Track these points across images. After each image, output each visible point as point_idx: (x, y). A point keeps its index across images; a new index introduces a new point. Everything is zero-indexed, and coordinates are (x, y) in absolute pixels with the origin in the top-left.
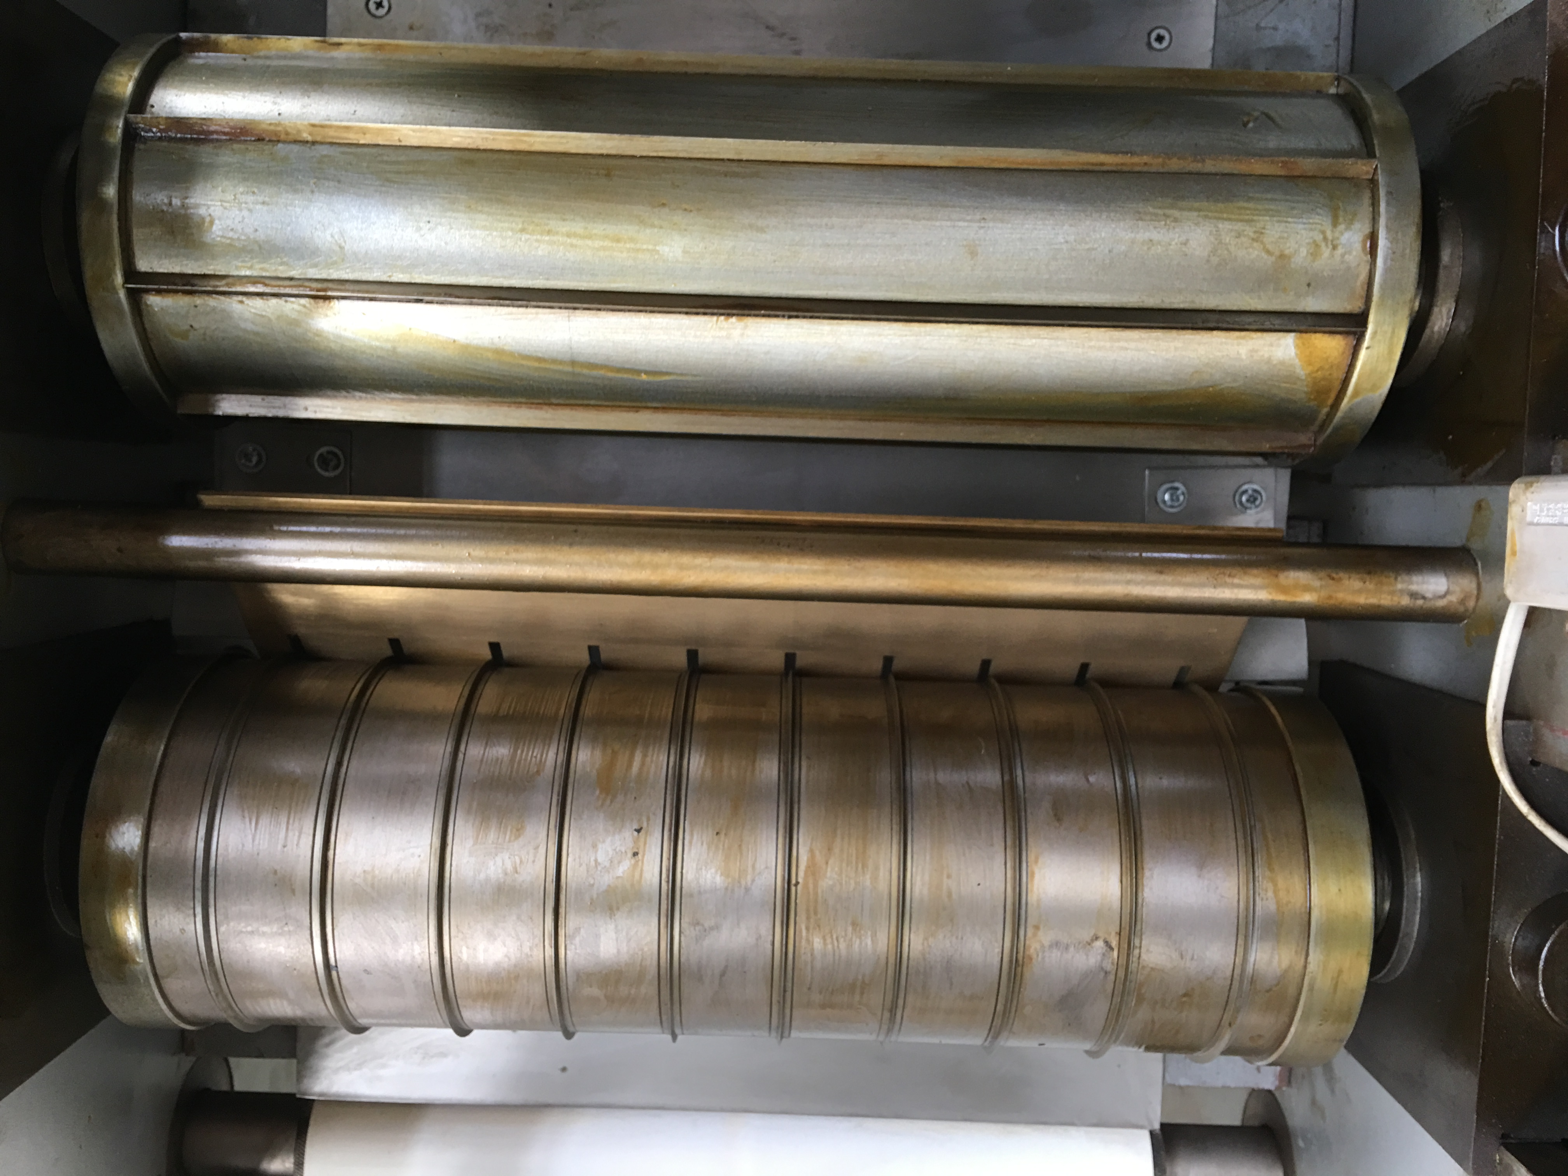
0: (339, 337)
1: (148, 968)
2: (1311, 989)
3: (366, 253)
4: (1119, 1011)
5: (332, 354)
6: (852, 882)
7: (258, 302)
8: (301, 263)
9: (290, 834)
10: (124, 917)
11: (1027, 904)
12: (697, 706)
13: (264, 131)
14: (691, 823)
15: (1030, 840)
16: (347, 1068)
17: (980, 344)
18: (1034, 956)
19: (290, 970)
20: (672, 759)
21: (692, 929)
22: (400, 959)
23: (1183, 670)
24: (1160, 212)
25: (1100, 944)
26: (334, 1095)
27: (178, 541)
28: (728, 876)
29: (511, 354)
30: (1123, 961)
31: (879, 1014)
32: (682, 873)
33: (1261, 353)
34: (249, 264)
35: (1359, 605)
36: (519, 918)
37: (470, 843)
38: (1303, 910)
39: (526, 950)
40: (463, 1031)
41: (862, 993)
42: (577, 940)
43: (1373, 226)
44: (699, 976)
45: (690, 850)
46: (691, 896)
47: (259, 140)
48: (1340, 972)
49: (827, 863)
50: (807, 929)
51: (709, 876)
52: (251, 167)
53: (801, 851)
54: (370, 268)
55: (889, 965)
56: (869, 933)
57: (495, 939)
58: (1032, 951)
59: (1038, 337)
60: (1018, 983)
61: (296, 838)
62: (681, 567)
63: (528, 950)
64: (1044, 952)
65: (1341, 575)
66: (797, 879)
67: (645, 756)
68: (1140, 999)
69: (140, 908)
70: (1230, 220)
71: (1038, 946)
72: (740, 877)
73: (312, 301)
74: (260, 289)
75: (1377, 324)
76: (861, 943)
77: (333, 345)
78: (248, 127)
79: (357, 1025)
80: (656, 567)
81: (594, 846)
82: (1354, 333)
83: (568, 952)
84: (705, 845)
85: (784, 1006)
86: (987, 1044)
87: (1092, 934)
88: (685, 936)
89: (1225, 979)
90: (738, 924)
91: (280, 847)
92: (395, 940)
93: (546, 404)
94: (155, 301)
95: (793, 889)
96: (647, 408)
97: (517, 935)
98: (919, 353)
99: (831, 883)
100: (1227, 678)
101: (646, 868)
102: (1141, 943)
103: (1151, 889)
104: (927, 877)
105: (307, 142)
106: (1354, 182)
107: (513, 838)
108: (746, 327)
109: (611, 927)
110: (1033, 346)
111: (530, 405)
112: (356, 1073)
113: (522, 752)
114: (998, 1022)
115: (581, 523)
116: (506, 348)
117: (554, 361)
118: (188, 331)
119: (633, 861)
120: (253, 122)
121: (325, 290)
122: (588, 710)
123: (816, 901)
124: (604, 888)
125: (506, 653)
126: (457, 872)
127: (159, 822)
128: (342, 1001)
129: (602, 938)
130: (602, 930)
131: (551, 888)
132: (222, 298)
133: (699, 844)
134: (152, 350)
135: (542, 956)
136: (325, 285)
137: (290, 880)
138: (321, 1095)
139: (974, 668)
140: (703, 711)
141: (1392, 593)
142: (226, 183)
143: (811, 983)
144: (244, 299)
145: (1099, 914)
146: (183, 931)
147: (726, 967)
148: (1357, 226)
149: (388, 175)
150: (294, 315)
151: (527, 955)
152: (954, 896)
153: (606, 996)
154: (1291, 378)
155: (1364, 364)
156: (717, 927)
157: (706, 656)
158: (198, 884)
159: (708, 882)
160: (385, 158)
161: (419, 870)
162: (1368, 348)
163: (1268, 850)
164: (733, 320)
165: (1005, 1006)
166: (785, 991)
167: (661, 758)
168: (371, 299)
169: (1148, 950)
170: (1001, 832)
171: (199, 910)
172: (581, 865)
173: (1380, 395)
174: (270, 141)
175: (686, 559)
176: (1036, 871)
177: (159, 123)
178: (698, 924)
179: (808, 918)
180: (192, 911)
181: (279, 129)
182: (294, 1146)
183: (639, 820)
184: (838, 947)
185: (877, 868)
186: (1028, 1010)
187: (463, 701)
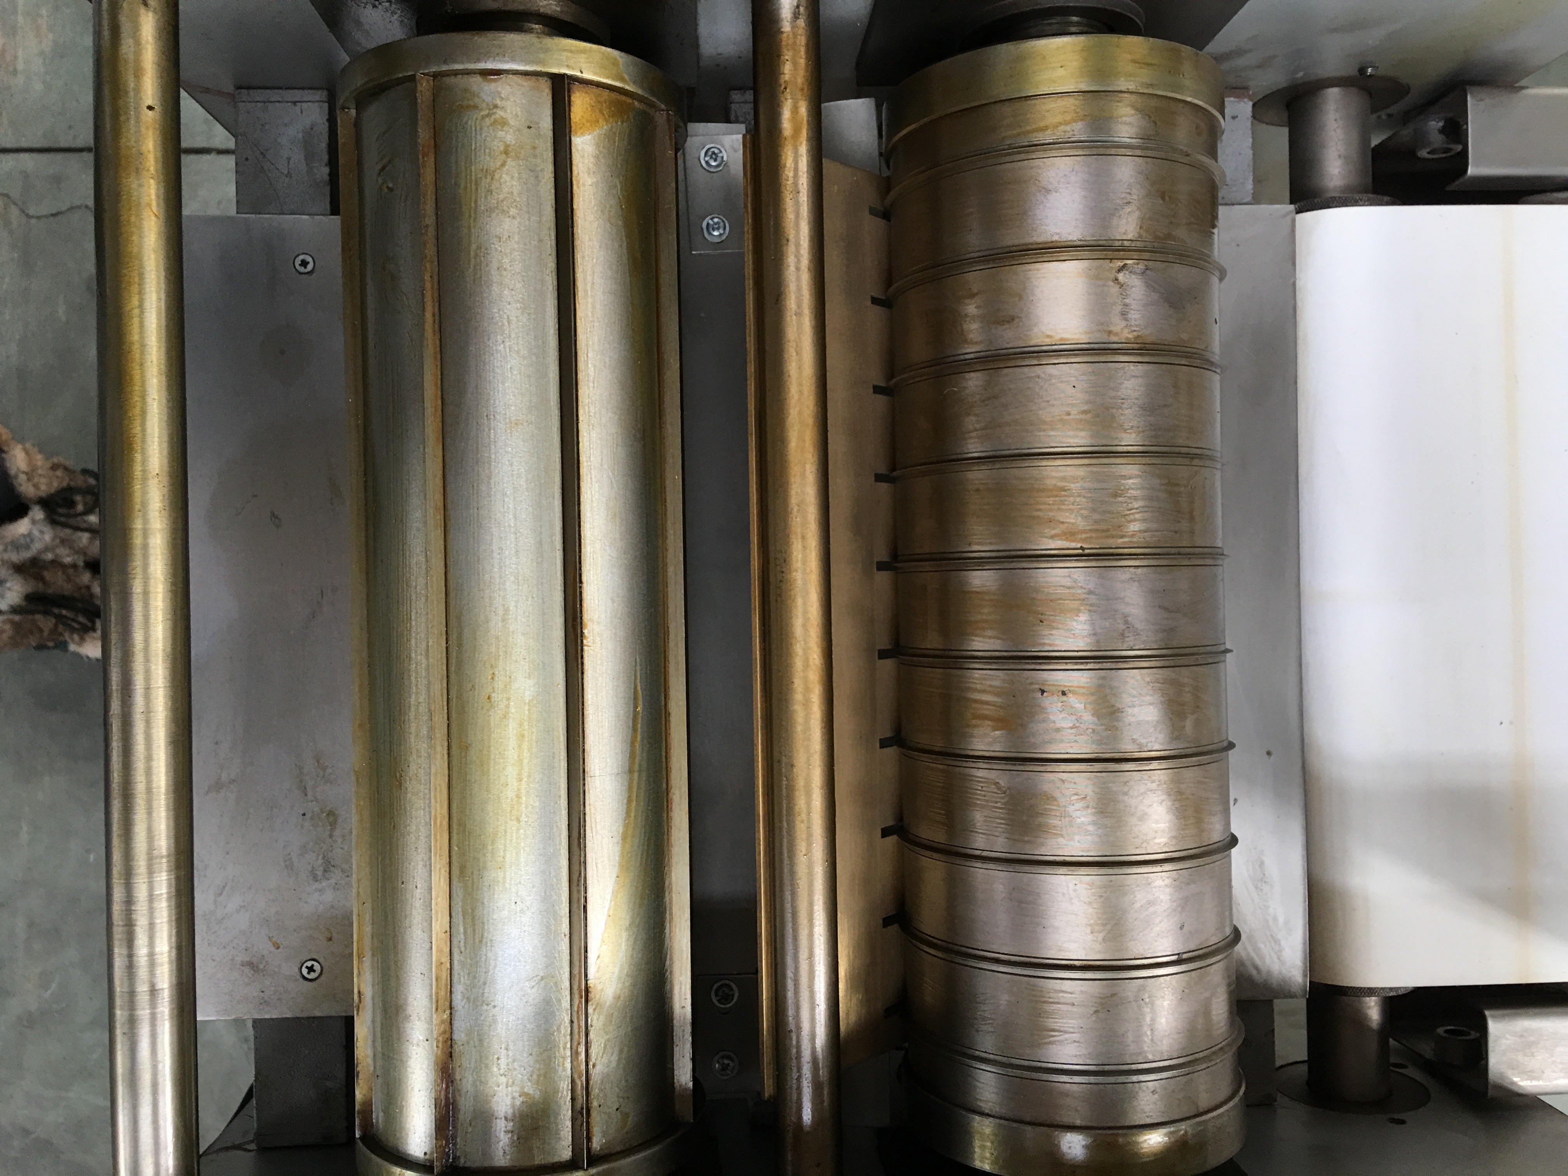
0: (619, 978)
1: (1189, 1122)
2: (1151, 85)
3: (546, 956)
4: (1181, 255)
5: (634, 985)
6: (1078, 499)
7: (593, 1051)
8: (557, 1014)
9: (1062, 1000)
10: (1145, 1145)
11: (1089, 343)
12: (929, 647)
13: (442, 1052)
14: (1034, 646)
15: (1032, 343)
16: (1279, 953)
17: (595, 413)
18: (1135, 333)
19: (1184, 995)
20: (977, 666)
21: (1127, 639)
22: (1169, 897)
23: (873, 212)
24: (473, 261)
25: (1121, 276)
26: (1305, 964)
27: (807, 1115)
28: (1079, 610)
29: (626, 826)
30: (1135, 255)
31: (1195, 468)
32: (1077, 651)
33: (591, 165)
34: (561, 1060)
35: (807, 65)
36: (1126, 794)
37: (1061, 840)
38: (1081, 98)
39: (1154, 786)
40: (1233, 841)
41: (1177, 485)
42: (1144, 741)
43: (475, 73)
44: (1171, 631)
45: (1056, 645)
46: (1098, 642)
47: (451, 1056)
48: (1134, 61)
49: (1063, 523)
50: (1122, 537)
51: (1080, 627)
52: (476, 1061)
53: (1053, 547)
54: (559, 952)
55: (1150, 462)
56: (1123, 481)
57: (1146, 814)
58: (1130, 336)
59: (587, 362)
60: (1160, 347)
61: (1065, 995)
62: (806, 666)
63: (1154, 784)
64: (1131, 326)
65: (782, 81)
66: (1077, 549)
67: (976, 690)
68: (1169, 236)
69: (1134, 1131)
70: (476, 201)
71: (1126, 331)
72: (1079, 600)
73: (590, 1003)
74: (582, 1049)
75: (560, 65)
76: (1133, 489)
77: (627, 984)
78: (440, 1067)
79: (1232, 936)
80: (807, 690)
81: (1058, 730)
82: (569, 84)
83: (1154, 748)
84: (1053, 632)
85: (1194, 554)
86: (1218, 371)
87: (1111, 283)
88: (1134, 645)
89: (1147, 163)
90: (1121, 599)
91: (1075, 1009)
92: (1151, 903)
93: (667, 794)
94: (597, 1143)
95: (1087, 551)
96: (666, 704)
97: (1142, 794)
98: (606, 466)
99: (1080, 519)
100: (878, 173)
101: (1076, 684)
102: (1119, 240)
103: (1069, 234)
104: (1071, 433)
105: (451, 1014)
106: (437, 93)
107: (1055, 803)
108: (591, 620)
109: (1130, 710)
110: (595, 366)
111: (669, 809)
112: (1283, 943)
113: (978, 799)
114: (1198, 362)
115: (772, 757)
116: (621, 831)
117: (630, 789)
118: (621, 1112)
119: (1070, 695)
120: (436, 1063)
121: (580, 991)
122: (938, 744)
123: (1097, 530)
124: (1095, 719)
125: (890, 823)
126: (1088, 851)
127: (1058, 1119)
128: (1210, 949)
129: (1141, 718)
130: (1132, 719)
131: (1098, 766)
132: (591, 1083)
133: (1052, 637)
134: (640, 1145)
135: (1159, 772)
136: (576, 991)
137: (1101, 998)
138: (1305, 976)
139: (881, 400)
140: (932, 640)
141: (795, 35)
142: (490, 1083)
143: (1171, 531)
144: (591, 1064)
145: (1096, 279)
146: (1154, 1092)
147: (1160, 607)
148: (475, 88)
149: (477, 941)
150: (602, 1018)
151: (1158, 785)
152: (1086, 407)
153: (1193, 714)
154: (609, 136)
155: (595, 74)
156: (1125, 617)
157: (884, 643)
158: (1111, 1079)
159: (1086, 627)
160: (462, 944)
161: (1088, 884)
162: (582, 72)
163: (1029, 132)
164: (585, 631)
165: (1182, 357)
166: (1179, 554)
167: (977, 676)
168: (586, 951)
169: (1124, 234)
170: (1026, 369)
171: (1135, 1078)
172: (1076, 741)
173: (621, 57)
174: (451, 1046)
175: (798, 663)
176: (1058, 337)
177: (440, 1146)
178: (1122, 634)
179: (1113, 537)
180: (1137, 1085)
181: (441, 1039)
182: (1354, 998)
183: (1034, 691)
184: (1137, 509)
185: (1064, 479)
186: (1184, 336)
187: (936, 855)
